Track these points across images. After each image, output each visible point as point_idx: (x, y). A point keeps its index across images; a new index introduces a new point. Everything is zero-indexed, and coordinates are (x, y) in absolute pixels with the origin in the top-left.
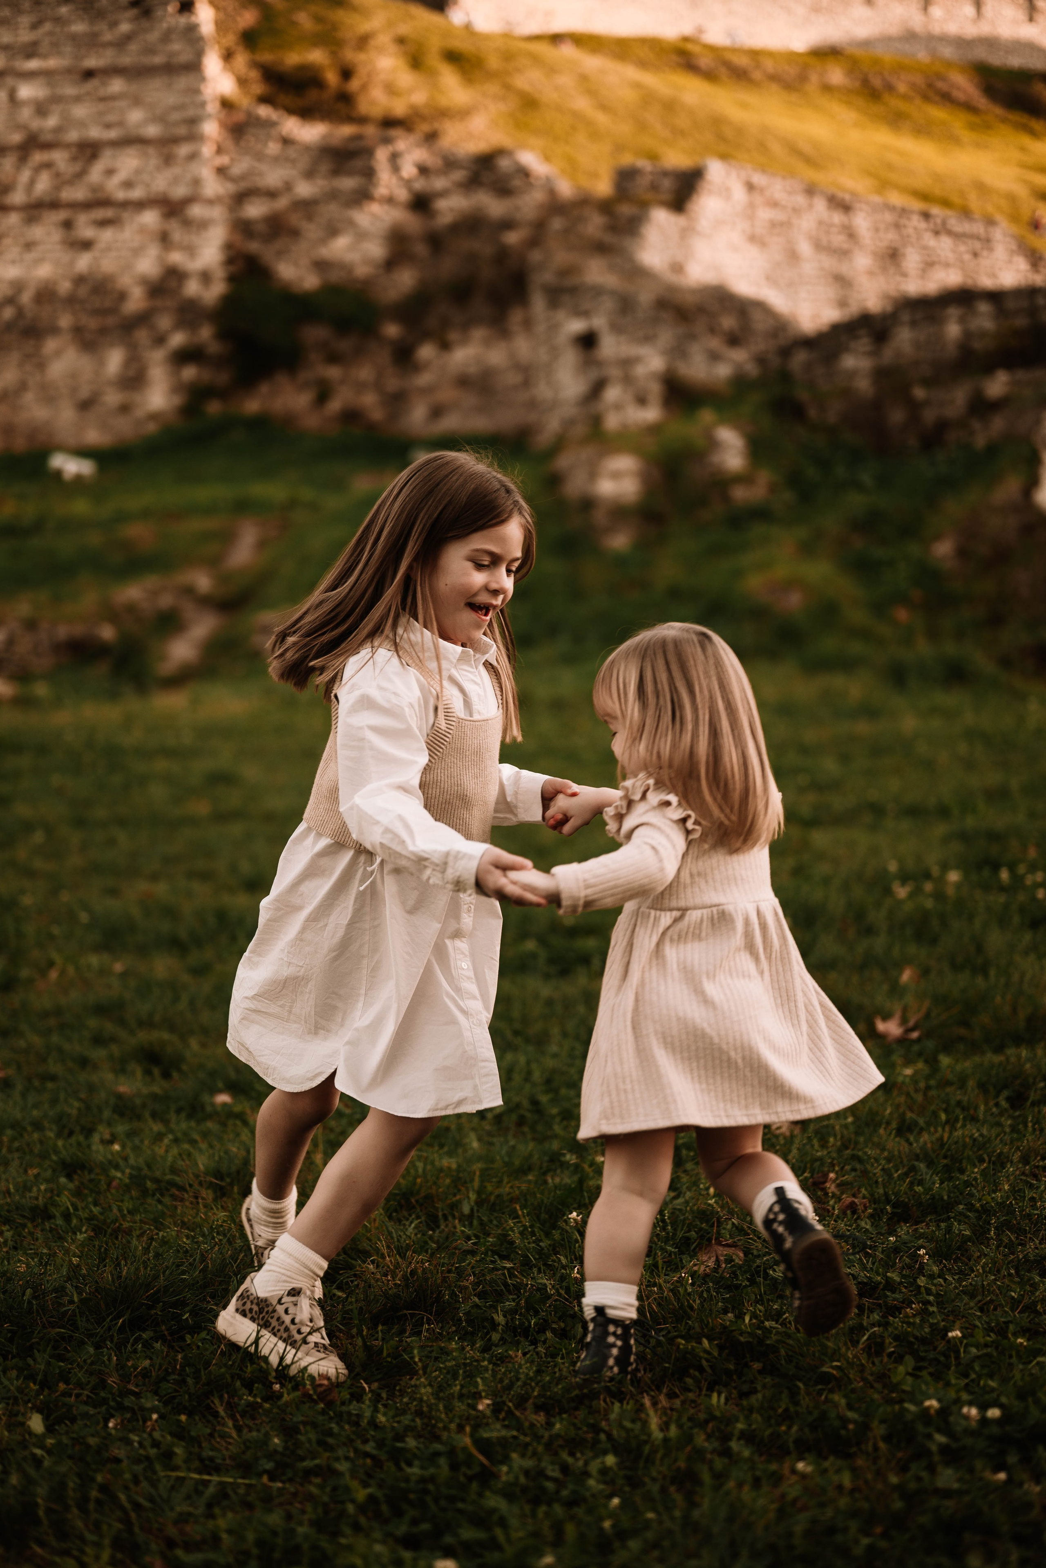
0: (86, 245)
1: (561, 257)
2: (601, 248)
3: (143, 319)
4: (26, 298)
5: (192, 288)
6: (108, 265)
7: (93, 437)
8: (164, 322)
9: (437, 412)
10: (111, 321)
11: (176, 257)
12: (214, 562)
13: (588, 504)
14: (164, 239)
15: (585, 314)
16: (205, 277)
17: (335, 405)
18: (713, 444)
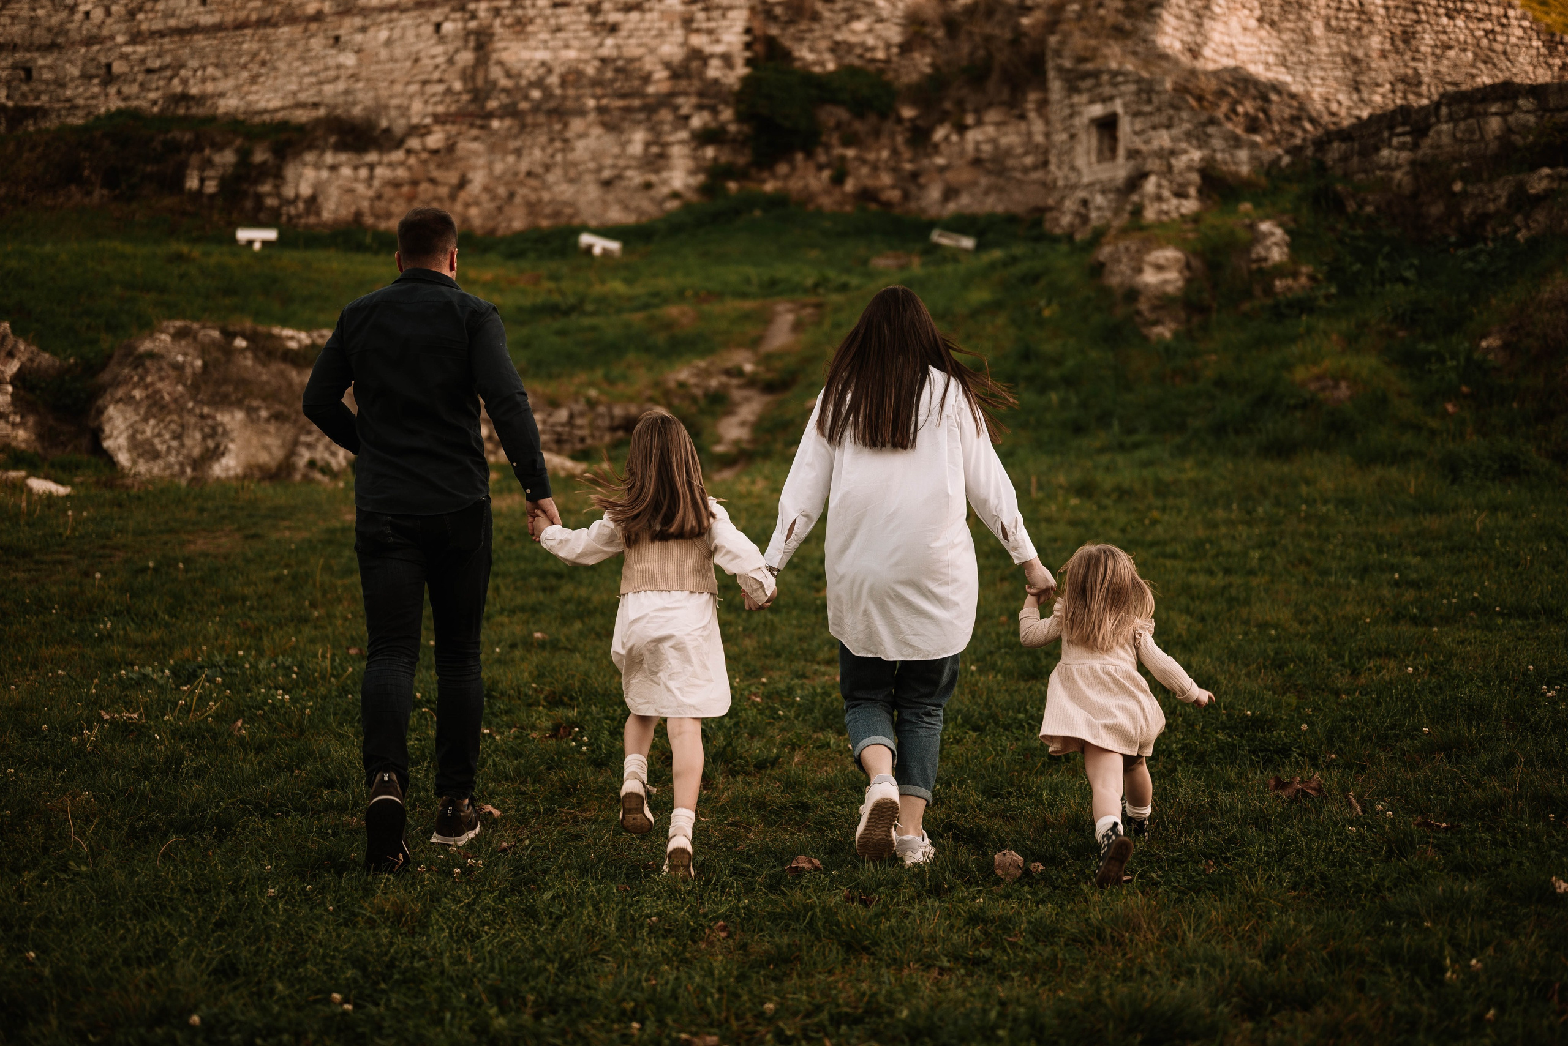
0: (613, 29)
1: (1078, 41)
2: (1119, 33)
3: (666, 100)
4: (553, 80)
5: (714, 71)
6: (632, 49)
7: (616, 215)
8: (685, 104)
9: (950, 193)
10: (637, 103)
11: (697, 40)
12: (754, 343)
13: (1132, 294)
14: (687, 23)
15: (1106, 100)
16: (727, 60)
17: (850, 186)
18: (1258, 238)
